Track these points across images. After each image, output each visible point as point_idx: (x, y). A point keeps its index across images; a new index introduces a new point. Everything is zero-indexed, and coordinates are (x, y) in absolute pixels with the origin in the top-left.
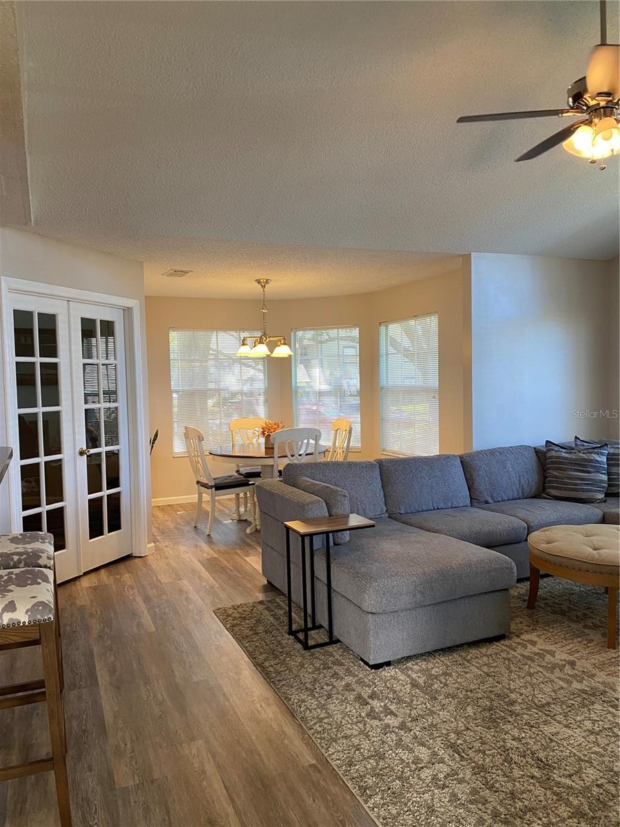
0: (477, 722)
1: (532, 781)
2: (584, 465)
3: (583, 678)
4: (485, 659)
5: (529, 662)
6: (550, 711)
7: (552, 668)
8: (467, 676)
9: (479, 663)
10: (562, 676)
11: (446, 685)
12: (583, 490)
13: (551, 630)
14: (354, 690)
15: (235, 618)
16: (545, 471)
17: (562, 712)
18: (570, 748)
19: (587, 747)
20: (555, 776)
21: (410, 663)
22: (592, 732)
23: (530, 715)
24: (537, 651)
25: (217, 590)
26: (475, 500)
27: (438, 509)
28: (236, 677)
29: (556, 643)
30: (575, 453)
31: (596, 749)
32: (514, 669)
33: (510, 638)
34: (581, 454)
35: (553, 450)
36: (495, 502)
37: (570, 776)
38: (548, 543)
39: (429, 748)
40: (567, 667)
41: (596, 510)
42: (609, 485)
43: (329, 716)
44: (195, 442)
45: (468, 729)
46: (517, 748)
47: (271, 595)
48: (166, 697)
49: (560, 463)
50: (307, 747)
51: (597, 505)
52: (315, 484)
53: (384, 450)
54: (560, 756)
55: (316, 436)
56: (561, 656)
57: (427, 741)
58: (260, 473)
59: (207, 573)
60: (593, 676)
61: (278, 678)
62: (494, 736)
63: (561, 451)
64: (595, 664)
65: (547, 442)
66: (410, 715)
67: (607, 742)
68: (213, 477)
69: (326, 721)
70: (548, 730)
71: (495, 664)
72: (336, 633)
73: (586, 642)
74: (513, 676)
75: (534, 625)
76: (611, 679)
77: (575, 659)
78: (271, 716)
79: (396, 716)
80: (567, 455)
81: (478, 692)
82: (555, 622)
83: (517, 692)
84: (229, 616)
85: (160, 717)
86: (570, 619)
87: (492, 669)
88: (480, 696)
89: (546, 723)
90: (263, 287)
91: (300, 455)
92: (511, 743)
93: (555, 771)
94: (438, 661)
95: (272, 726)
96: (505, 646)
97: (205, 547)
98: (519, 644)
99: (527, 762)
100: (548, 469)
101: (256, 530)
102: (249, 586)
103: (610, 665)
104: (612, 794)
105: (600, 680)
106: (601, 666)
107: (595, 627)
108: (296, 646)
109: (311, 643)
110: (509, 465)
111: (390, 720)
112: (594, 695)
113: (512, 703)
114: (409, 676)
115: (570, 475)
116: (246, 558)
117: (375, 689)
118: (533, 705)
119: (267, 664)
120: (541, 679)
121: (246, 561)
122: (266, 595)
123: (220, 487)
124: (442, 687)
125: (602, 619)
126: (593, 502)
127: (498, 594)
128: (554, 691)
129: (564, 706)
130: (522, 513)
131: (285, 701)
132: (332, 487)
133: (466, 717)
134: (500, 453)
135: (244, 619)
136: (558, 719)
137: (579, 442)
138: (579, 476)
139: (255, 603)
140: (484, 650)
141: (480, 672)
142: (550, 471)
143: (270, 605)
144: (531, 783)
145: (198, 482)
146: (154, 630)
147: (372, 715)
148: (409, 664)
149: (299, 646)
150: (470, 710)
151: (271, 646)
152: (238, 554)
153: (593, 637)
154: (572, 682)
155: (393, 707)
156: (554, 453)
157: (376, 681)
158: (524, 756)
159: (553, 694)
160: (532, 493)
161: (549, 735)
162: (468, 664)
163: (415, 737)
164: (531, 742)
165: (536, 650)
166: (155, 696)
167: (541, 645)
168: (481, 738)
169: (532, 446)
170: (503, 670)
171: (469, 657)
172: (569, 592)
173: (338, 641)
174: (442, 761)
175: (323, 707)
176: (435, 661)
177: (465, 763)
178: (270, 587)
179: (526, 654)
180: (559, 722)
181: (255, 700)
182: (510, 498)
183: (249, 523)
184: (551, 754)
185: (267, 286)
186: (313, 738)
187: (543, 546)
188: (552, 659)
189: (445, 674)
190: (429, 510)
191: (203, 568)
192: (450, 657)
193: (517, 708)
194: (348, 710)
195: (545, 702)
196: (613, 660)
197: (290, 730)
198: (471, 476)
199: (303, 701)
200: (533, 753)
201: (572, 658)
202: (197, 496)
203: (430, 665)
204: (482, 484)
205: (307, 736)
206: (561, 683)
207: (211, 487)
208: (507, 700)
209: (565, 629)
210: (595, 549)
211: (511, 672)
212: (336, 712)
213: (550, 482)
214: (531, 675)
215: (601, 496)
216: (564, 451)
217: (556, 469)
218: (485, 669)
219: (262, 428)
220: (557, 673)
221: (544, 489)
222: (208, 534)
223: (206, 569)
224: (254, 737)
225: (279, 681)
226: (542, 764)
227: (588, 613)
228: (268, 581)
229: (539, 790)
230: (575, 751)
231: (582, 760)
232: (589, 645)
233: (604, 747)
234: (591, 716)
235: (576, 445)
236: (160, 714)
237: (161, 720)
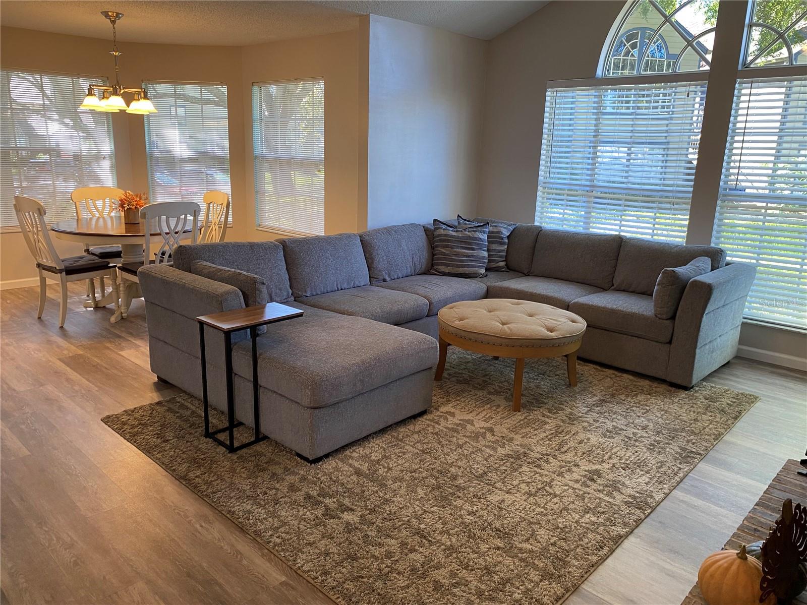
0: (431, 502)
1: (498, 552)
2: (468, 243)
3: (504, 443)
4: (416, 436)
5: (455, 434)
6: (489, 480)
7: (476, 436)
8: (406, 456)
9: (412, 442)
10: (487, 444)
11: (390, 469)
12: (468, 266)
13: (462, 400)
14: (300, 490)
15: (133, 427)
16: (433, 248)
17: (499, 479)
18: (518, 513)
19: (531, 510)
20: (516, 543)
21: (348, 451)
22: (530, 494)
23: (475, 487)
24: (458, 422)
25: (97, 393)
26: (374, 278)
27: (342, 289)
28: (158, 497)
29: (471, 412)
30: (461, 231)
31: (538, 510)
32: (444, 442)
33: (431, 412)
34: (467, 233)
35: (441, 228)
36: (392, 280)
37: (528, 540)
38: (461, 320)
39: (397, 539)
40: (488, 435)
41: (482, 284)
42: (489, 261)
43: (285, 524)
44: (31, 217)
45: (425, 511)
46: (475, 522)
47: (169, 394)
48: (75, 539)
49: (448, 241)
50: (271, 564)
51: (480, 279)
52: (222, 270)
53: (259, 226)
54: (513, 522)
55: (195, 211)
56: (479, 424)
57: (392, 531)
58: (121, 252)
59: (76, 374)
60: (511, 440)
61: (210, 490)
62: (451, 514)
63: (449, 230)
64: (509, 428)
65: (435, 220)
66: (366, 506)
67: (545, 501)
68: (61, 258)
69: (282, 529)
70: (495, 498)
71: (426, 441)
72: (264, 429)
73: (494, 408)
74: (446, 450)
75: (448, 396)
76: (526, 441)
77: (491, 426)
78: (217, 535)
79: (352, 510)
80: (454, 234)
81: (421, 472)
82: (463, 391)
83: (455, 466)
84: (124, 424)
85: (76, 563)
86: (474, 388)
87: (425, 446)
88: (424, 475)
89: (490, 492)
90: (113, 22)
91: (176, 233)
92: (469, 519)
93: (514, 538)
94: (373, 444)
95: (222, 547)
96: (429, 420)
97: (60, 341)
98: (440, 416)
99: (488, 534)
100: (437, 246)
101: (122, 318)
102: (136, 385)
103: (521, 428)
104: (566, 550)
105: (518, 443)
106: (514, 430)
107: (497, 393)
108: (218, 450)
109: (236, 444)
110: (404, 243)
111: (347, 516)
112: (518, 458)
113: (454, 478)
114: (351, 465)
115: (459, 252)
116: (121, 353)
117: (322, 485)
118: (473, 476)
119: (191, 475)
120: (471, 450)
121: (123, 356)
122: (162, 395)
123: (71, 271)
124: (387, 472)
125: (500, 384)
126: (476, 277)
127: (424, 373)
128: (485, 459)
129: (499, 473)
130: (421, 290)
131: (228, 516)
132: (245, 273)
133: (419, 500)
134: (395, 232)
135: (145, 425)
136: (499, 487)
137: (461, 221)
138: (465, 253)
139: (151, 404)
140: (411, 427)
141: (416, 451)
142: (439, 249)
143: (171, 406)
144: (499, 554)
145: (39, 265)
146: (28, 453)
147: (329, 514)
148: (348, 453)
149: (222, 449)
150: (421, 492)
151: (190, 453)
152: (108, 348)
153: (499, 403)
154: (497, 449)
155: (346, 502)
156: (442, 232)
157: (320, 476)
158: (484, 529)
159: (485, 462)
160: (423, 270)
161: (497, 504)
162: (403, 444)
163: (379, 530)
164: (484, 513)
165: (456, 421)
166: (58, 538)
167: (460, 416)
168: (440, 518)
169: (421, 224)
170: (437, 446)
171: (400, 437)
172: (464, 361)
173: (266, 438)
174: (412, 550)
175: (274, 515)
176: (370, 445)
177: (434, 548)
178: (163, 384)
179: (450, 426)
180: (500, 490)
181: (191, 520)
182: (405, 275)
183: (111, 312)
184: (505, 522)
185: (117, 21)
186: (276, 553)
187: (457, 323)
188: (474, 428)
189: (385, 457)
190: (333, 291)
191: (68, 368)
192: (384, 439)
193: (460, 481)
194: (301, 513)
195: (482, 471)
196: (522, 422)
197: (243, 546)
198: (371, 254)
199: (249, 512)
200: (490, 524)
201: (488, 425)
202: (38, 278)
203: (368, 451)
204: (381, 263)
205: (266, 551)
206: (488, 451)
207: (60, 271)
208: (449, 475)
209: (473, 398)
210: (503, 324)
211: (442, 446)
212: (289, 518)
213: (439, 259)
214: (461, 446)
215: (483, 271)
216: (451, 229)
217: (444, 247)
218: (419, 446)
219: (120, 200)
220: (482, 442)
221: (433, 265)
222: (60, 326)
223: (74, 370)
224: (205, 565)
225: (213, 493)
226: (502, 534)
227: (486, 380)
228: (158, 377)
229: (507, 560)
230: (523, 515)
231: (532, 523)
232: (498, 410)
233: (544, 507)
234: (524, 478)
235: (459, 223)
236: (74, 561)
237: (79, 567)
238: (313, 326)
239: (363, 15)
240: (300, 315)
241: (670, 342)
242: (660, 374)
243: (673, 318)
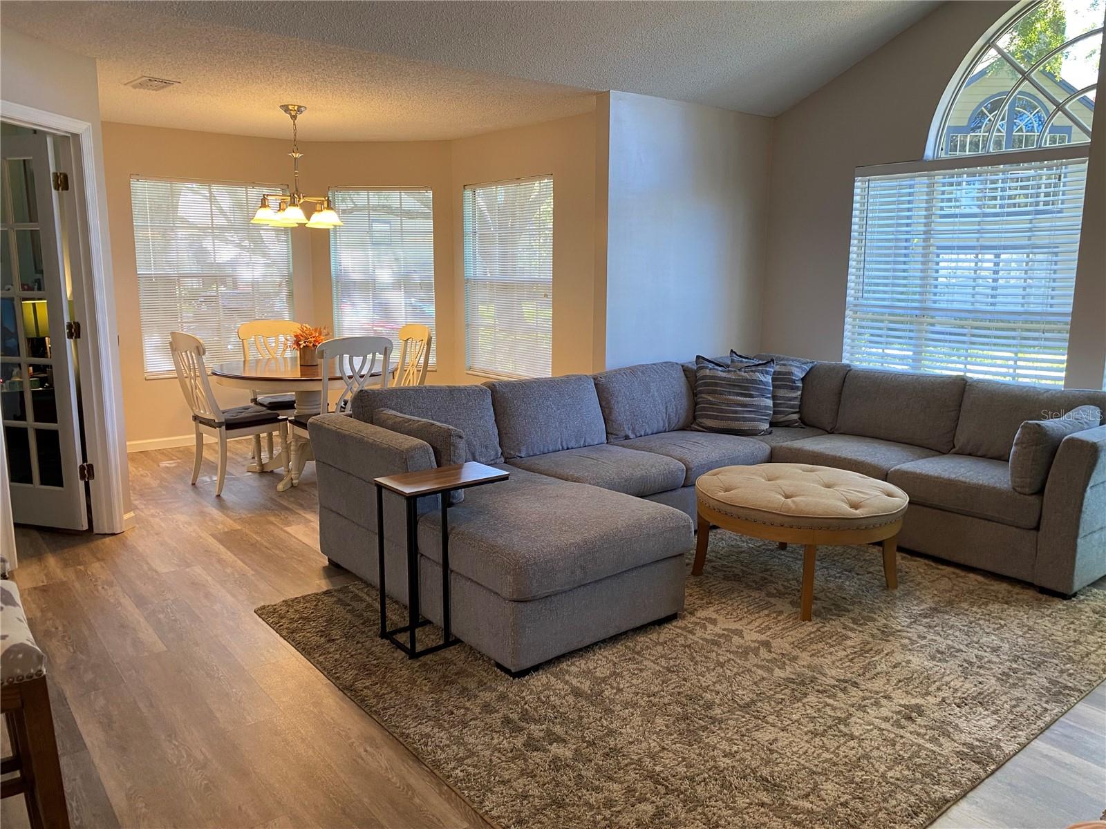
0: (673, 737)
1: (763, 810)
2: (745, 387)
3: (784, 663)
4: (660, 648)
5: (715, 648)
6: (758, 711)
7: (745, 652)
8: (644, 674)
9: (653, 655)
10: (759, 663)
11: (619, 690)
12: (745, 419)
13: (730, 602)
14: (497, 711)
15: (292, 621)
16: (695, 395)
17: (772, 711)
18: (795, 759)
19: (815, 755)
20: (789, 799)
21: (564, 664)
22: (815, 734)
23: (737, 720)
24: (721, 632)
25: (253, 578)
26: (612, 434)
27: (568, 449)
28: (315, 711)
29: (741, 619)
30: (735, 371)
31: (826, 755)
32: (698, 659)
33: (683, 618)
34: (743, 374)
35: (707, 368)
36: (637, 437)
37: (807, 796)
38: (727, 490)
39: (621, 783)
40: (763, 651)
41: (763, 444)
42: (775, 413)
43: (472, 754)
44: (189, 357)
45: (664, 749)
46: (733, 767)
47: (341, 582)
48: (209, 756)
49: (716, 384)
50: (450, 805)
51: (762, 438)
52: (410, 420)
53: (470, 369)
54: (787, 770)
55: (386, 348)
56: (751, 636)
57: (615, 773)
58: (294, 402)
59: (230, 554)
60: (795, 658)
61: (380, 706)
62: (700, 754)
63: (717, 370)
64: (793, 643)
65: (698, 357)
66: (583, 737)
67: (836, 744)
68: (222, 409)
69: (469, 761)
70: (764, 736)
71: (674, 655)
72: (455, 629)
73: (775, 615)
74: (700, 669)
75: (709, 596)
76: (817, 661)
77: (768, 639)
78: (384, 763)
79: (564, 741)
80: (724, 375)
81: (663, 697)
82: (731, 590)
83: (712, 690)
84: (282, 618)
85: (207, 788)
86: (748, 587)
87: (672, 663)
88: (666, 701)
89: (758, 728)
90: (294, 117)
91: (362, 376)
92: (724, 762)
93: (787, 792)
94: (600, 657)
95: (389, 780)
96: (680, 628)
97: (215, 513)
98: (696, 624)
99: (751, 784)
100: (701, 392)
101: (292, 486)
102: (301, 569)
103: (811, 643)
104: (862, 814)
105: (805, 663)
106: (801, 645)
107: (780, 595)
108: (395, 655)
109: (419, 648)
110: (653, 387)
111: (556, 749)
112: (803, 683)
113: (709, 706)
114: (566, 683)
115: (730, 400)
116: (287, 529)
117: (526, 706)
118: (736, 705)
119: (359, 685)
120: (735, 670)
121: (288, 533)
122: (332, 583)
123: (232, 425)
124: (616, 694)
125: (786, 583)
126: (756, 435)
127: (673, 561)
128: (755, 683)
129: (773, 703)
130: (678, 452)
131: (401, 739)
132: (439, 424)
133: (657, 733)
134: (642, 372)
135: (307, 619)
136: (771, 721)
137: (736, 358)
138: (739, 401)
139: (317, 594)
140: (654, 636)
141: (657, 668)
142: (703, 395)
143: (342, 596)
144: (763, 813)
145: (196, 418)
146: (165, 649)
147: (532, 744)
148: (564, 666)
149: (400, 654)
150: (660, 722)
151: (359, 657)
152: (272, 523)
153: (781, 608)
154: (773, 670)
155: (558, 730)
156: (707, 372)
157: (524, 694)
158: (745, 777)
159: (754, 687)
160: (681, 424)
161: (766, 744)
162: (640, 659)
163: (599, 769)
164: (748, 755)
165: (718, 630)
166: (189, 755)
167: (725, 624)
168: (684, 759)
169: (679, 363)
170: (687, 663)
171: (638, 648)
172: (736, 550)
173: (458, 641)
174: (642, 800)
175: (459, 741)
176: (596, 658)
177: (671, 797)
178: (335, 569)
179: (709, 637)
180: (773, 725)
181: (353, 743)
182: (655, 431)
183: (280, 478)
184: (776, 769)
185: (299, 116)
186: (458, 791)
187: (721, 495)
188: (742, 641)
189: (614, 674)
190: (556, 451)
191: (221, 547)
192: (615, 650)
193: (717, 712)
194: (496, 741)
195: (749, 699)
196: (812, 636)
197: (418, 781)
198: (608, 403)
199: (428, 736)
200: (754, 771)
201: (763, 638)
202: (195, 436)
203: (591, 665)
204: (621, 412)
205: (446, 788)
206: (760, 672)
207: (220, 425)
208: (702, 702)
209: (746, 600)
210: (787, 497)
211: (696, 664)
212: (480, 747)
213: (704, 409)
214: (722, 665)
215: (766, 426)
216: (720, 368)
217: (710, 393)
218: (663, 662)
219: (295, 336)
220: (753, 659)
221: (695, 418)
222: (217, 494)
223: (228, 548)
224: (366, 800)
225: (385, 709)
226: (770, 785)
227: (766, 576)
228: (329, 560)
229: (774, 821)
230: (803, 762)
231: (814, 773)
232: (779, 618)
233: (834, 751)
234: (809, 712)
235: (732, 361)
236: (207, 784)
237: (209, 793)
238: (524, 494)
239: (601, 93)
240: (505, 478)
241: (1037, 528)
242: (1024, 575)
243: (1040, 492)
